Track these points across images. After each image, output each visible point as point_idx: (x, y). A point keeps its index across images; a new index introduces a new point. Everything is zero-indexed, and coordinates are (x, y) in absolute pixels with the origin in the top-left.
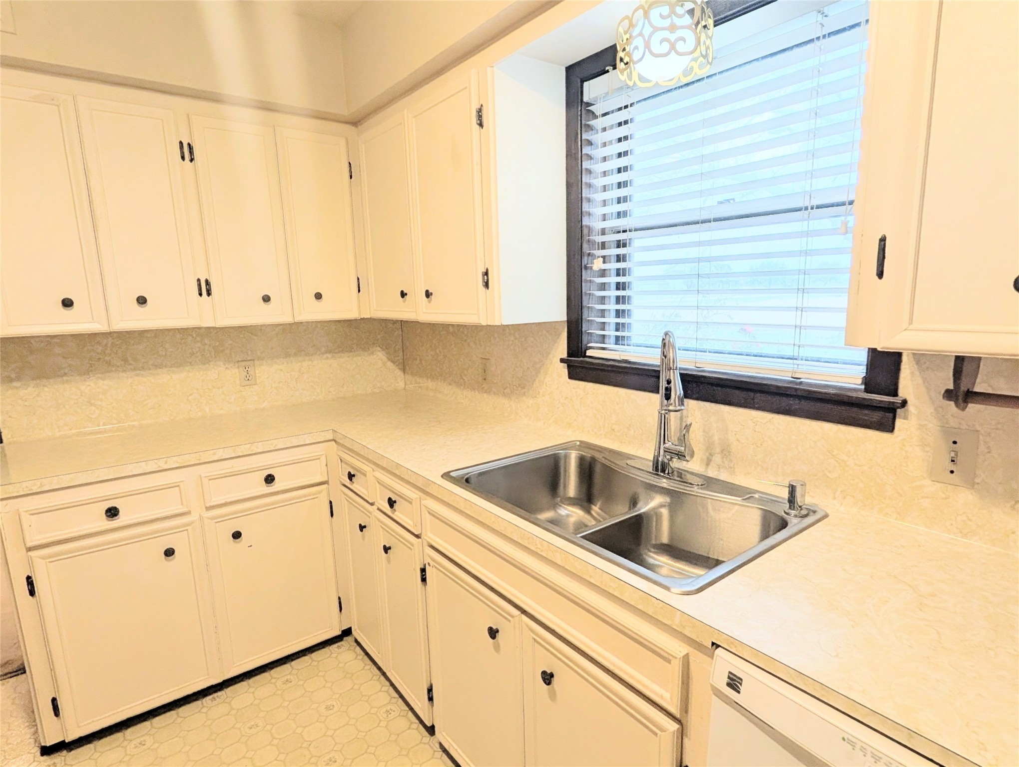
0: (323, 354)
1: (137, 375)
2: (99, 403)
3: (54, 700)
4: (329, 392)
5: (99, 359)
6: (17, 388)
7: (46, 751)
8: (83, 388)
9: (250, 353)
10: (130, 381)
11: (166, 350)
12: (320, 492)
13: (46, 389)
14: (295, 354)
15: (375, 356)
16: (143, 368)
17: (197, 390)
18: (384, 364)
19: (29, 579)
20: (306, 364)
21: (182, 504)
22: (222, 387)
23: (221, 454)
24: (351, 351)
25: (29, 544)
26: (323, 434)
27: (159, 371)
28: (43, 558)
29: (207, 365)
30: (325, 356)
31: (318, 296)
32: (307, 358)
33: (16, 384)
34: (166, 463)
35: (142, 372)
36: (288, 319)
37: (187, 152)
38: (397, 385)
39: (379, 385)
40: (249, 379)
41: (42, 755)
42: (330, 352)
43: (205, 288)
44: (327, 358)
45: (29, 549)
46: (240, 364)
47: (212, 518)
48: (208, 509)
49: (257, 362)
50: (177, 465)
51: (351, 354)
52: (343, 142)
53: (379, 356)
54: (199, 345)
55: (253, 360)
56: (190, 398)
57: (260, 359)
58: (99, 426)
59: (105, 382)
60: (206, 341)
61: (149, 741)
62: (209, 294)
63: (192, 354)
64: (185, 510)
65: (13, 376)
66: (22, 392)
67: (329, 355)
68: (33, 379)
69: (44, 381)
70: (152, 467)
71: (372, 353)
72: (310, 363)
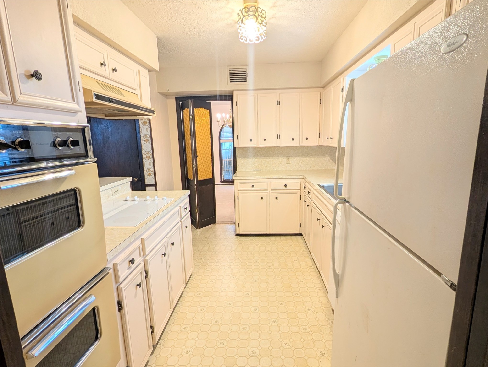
0: (310, 156)
1: (263, 158)
2: (255, 164)
3: (239, 224)
4: (311, 168)
5: (256, 154)
6: (240, 159)
7: (237, 235)
8: (252, 160)
9: (289, 154)
10: (261, 160)
11: (270, 152)
12: (298, 192)
13: (245, 160)
14: (302, 156)
15: (326, 158)
16: (264, 157)
17: (276, 163)
18: (329, 161)
19: (238, 196)
20: (304, 159)
21: (266, 188)
22: (281, 163)
23: (276, 177)
24: (318, 156)
25: (239, 190)
26: (301, 176)
27: (268, 158)
28: (241, 193)
29: (278, 157)
30: (310, 157)
31: (307, 139)
32: (305, 157)
33: (240, 158)
34: (264, 177)
35: (264, 158)
36: (298, 145)
37: (278, 103)
38: (333, 168)
39: (327, 167)
40: (288, 162)
41: (236, 236)
42: (312, 156)
43: (279, 137)
44: (311, 157)
45: (239, 191)
46: (287, 157)
47: (272, 192)
48: (272, 190)
49: (291, 157)
50: (266, 178)
51: (318, 157)
52: (319, 93)
53: (328, 158)
54: (277, 151)
55: (290, 157)
56: (274, 165)
57: (292, 156)
58: (254, 170)
59: (257, 159)
60: (279, 151)
61: (253, 239)
62: (279, 138)
63: (276, 154)
64: (266, 189)
65: (240, 156)
66: (241, 160)
67: (312, 157)
68: (243, 157)
69: (245, 158)
70: (261, 178)
71: (326, 157)
72: (306, 158)
